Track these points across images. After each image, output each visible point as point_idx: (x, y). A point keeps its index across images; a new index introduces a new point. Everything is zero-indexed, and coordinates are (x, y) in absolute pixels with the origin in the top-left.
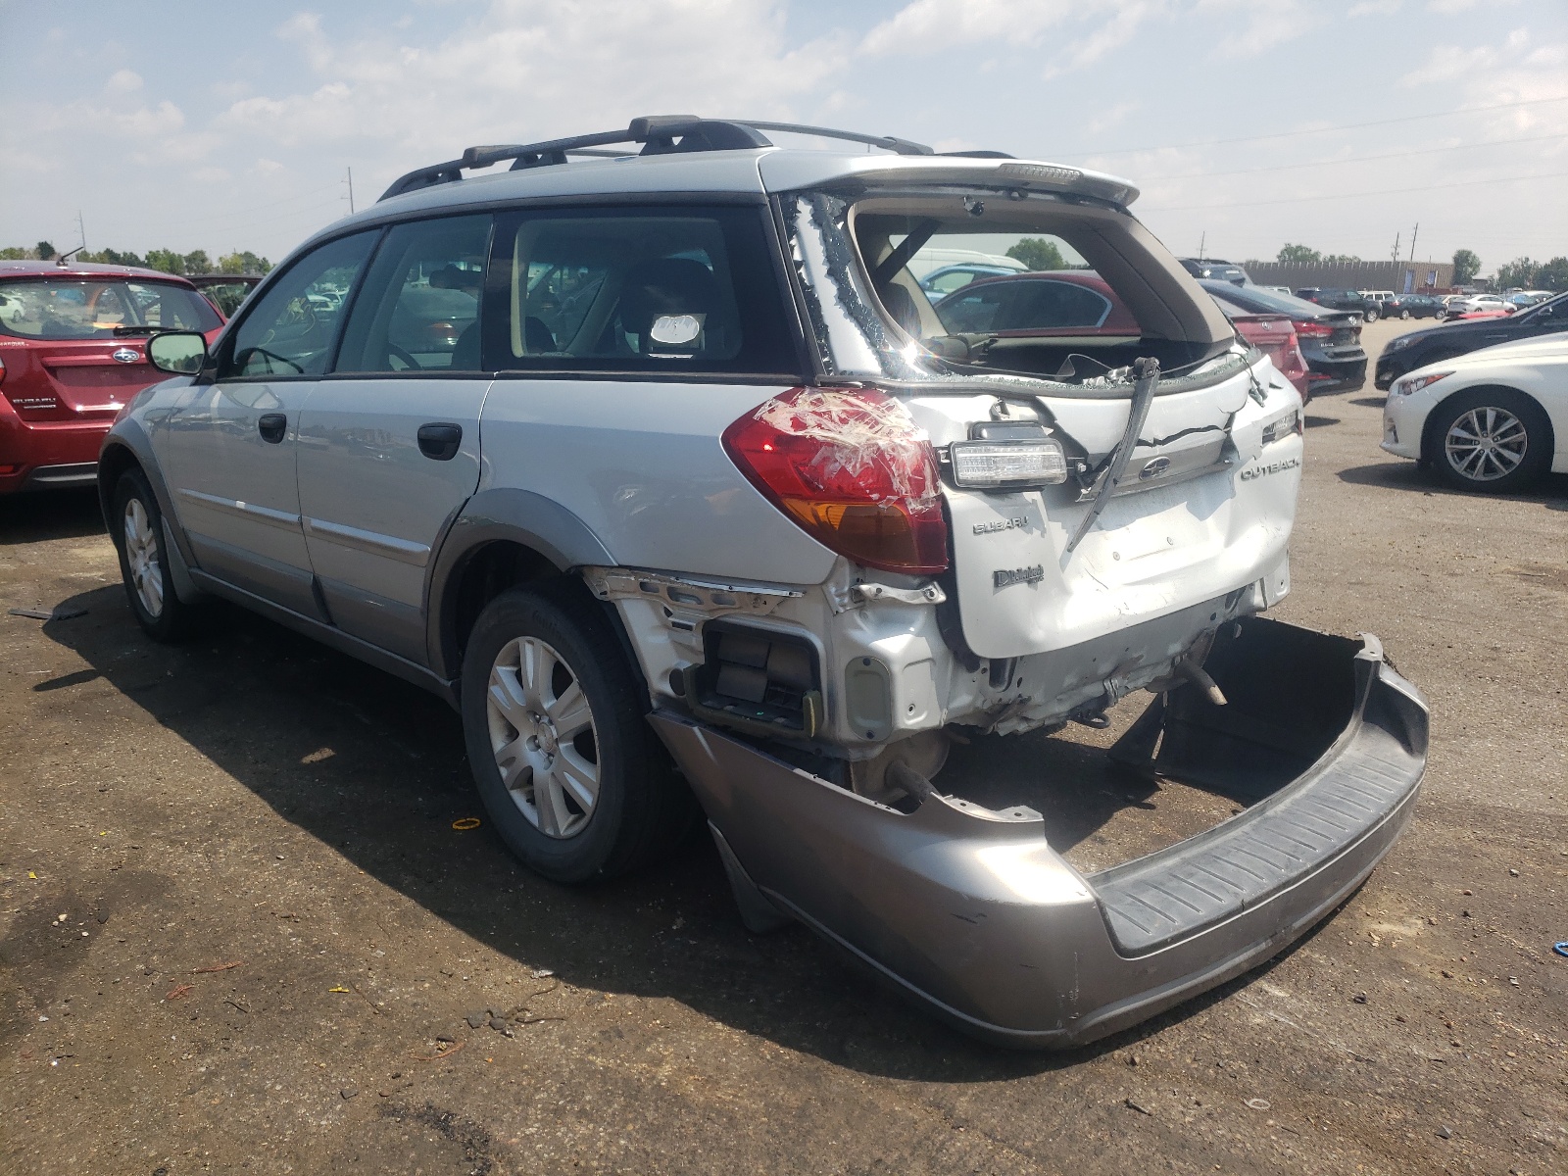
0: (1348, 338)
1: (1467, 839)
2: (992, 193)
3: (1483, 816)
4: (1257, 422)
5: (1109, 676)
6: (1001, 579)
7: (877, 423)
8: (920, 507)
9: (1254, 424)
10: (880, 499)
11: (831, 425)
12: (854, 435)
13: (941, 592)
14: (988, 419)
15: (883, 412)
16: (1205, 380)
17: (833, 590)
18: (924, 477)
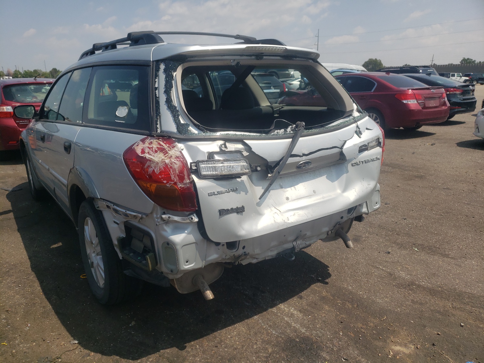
0: (469, 93)
1: (448, 307)
2: (249, 58)
3: (459, 296)
4: (356, 144)
5: (295, 240)
6: (223, 212)
7: (167, 153)
8: (183, 186)
9: (355, 145)
10: (167, 183)
11: (151, 153)
12: (158, 158)
13: (197, 218)
14: (218, 150)
15: (171, 148)
16: (333, 128)
17: (155, 216)
18: (184, 174)
